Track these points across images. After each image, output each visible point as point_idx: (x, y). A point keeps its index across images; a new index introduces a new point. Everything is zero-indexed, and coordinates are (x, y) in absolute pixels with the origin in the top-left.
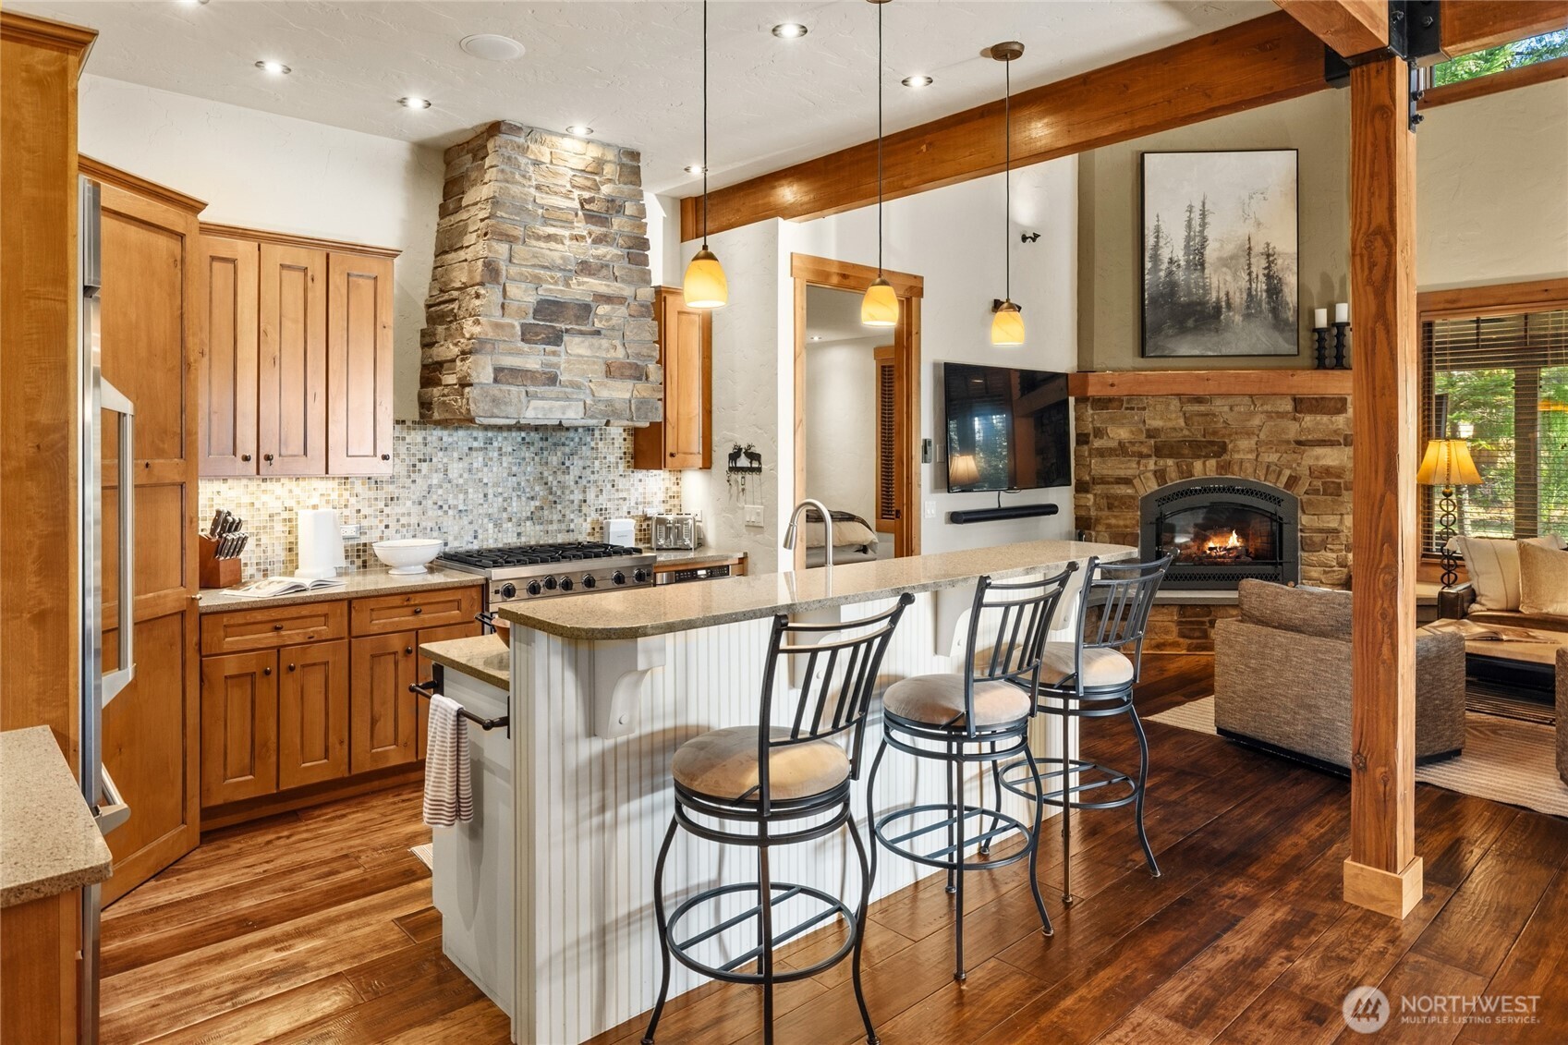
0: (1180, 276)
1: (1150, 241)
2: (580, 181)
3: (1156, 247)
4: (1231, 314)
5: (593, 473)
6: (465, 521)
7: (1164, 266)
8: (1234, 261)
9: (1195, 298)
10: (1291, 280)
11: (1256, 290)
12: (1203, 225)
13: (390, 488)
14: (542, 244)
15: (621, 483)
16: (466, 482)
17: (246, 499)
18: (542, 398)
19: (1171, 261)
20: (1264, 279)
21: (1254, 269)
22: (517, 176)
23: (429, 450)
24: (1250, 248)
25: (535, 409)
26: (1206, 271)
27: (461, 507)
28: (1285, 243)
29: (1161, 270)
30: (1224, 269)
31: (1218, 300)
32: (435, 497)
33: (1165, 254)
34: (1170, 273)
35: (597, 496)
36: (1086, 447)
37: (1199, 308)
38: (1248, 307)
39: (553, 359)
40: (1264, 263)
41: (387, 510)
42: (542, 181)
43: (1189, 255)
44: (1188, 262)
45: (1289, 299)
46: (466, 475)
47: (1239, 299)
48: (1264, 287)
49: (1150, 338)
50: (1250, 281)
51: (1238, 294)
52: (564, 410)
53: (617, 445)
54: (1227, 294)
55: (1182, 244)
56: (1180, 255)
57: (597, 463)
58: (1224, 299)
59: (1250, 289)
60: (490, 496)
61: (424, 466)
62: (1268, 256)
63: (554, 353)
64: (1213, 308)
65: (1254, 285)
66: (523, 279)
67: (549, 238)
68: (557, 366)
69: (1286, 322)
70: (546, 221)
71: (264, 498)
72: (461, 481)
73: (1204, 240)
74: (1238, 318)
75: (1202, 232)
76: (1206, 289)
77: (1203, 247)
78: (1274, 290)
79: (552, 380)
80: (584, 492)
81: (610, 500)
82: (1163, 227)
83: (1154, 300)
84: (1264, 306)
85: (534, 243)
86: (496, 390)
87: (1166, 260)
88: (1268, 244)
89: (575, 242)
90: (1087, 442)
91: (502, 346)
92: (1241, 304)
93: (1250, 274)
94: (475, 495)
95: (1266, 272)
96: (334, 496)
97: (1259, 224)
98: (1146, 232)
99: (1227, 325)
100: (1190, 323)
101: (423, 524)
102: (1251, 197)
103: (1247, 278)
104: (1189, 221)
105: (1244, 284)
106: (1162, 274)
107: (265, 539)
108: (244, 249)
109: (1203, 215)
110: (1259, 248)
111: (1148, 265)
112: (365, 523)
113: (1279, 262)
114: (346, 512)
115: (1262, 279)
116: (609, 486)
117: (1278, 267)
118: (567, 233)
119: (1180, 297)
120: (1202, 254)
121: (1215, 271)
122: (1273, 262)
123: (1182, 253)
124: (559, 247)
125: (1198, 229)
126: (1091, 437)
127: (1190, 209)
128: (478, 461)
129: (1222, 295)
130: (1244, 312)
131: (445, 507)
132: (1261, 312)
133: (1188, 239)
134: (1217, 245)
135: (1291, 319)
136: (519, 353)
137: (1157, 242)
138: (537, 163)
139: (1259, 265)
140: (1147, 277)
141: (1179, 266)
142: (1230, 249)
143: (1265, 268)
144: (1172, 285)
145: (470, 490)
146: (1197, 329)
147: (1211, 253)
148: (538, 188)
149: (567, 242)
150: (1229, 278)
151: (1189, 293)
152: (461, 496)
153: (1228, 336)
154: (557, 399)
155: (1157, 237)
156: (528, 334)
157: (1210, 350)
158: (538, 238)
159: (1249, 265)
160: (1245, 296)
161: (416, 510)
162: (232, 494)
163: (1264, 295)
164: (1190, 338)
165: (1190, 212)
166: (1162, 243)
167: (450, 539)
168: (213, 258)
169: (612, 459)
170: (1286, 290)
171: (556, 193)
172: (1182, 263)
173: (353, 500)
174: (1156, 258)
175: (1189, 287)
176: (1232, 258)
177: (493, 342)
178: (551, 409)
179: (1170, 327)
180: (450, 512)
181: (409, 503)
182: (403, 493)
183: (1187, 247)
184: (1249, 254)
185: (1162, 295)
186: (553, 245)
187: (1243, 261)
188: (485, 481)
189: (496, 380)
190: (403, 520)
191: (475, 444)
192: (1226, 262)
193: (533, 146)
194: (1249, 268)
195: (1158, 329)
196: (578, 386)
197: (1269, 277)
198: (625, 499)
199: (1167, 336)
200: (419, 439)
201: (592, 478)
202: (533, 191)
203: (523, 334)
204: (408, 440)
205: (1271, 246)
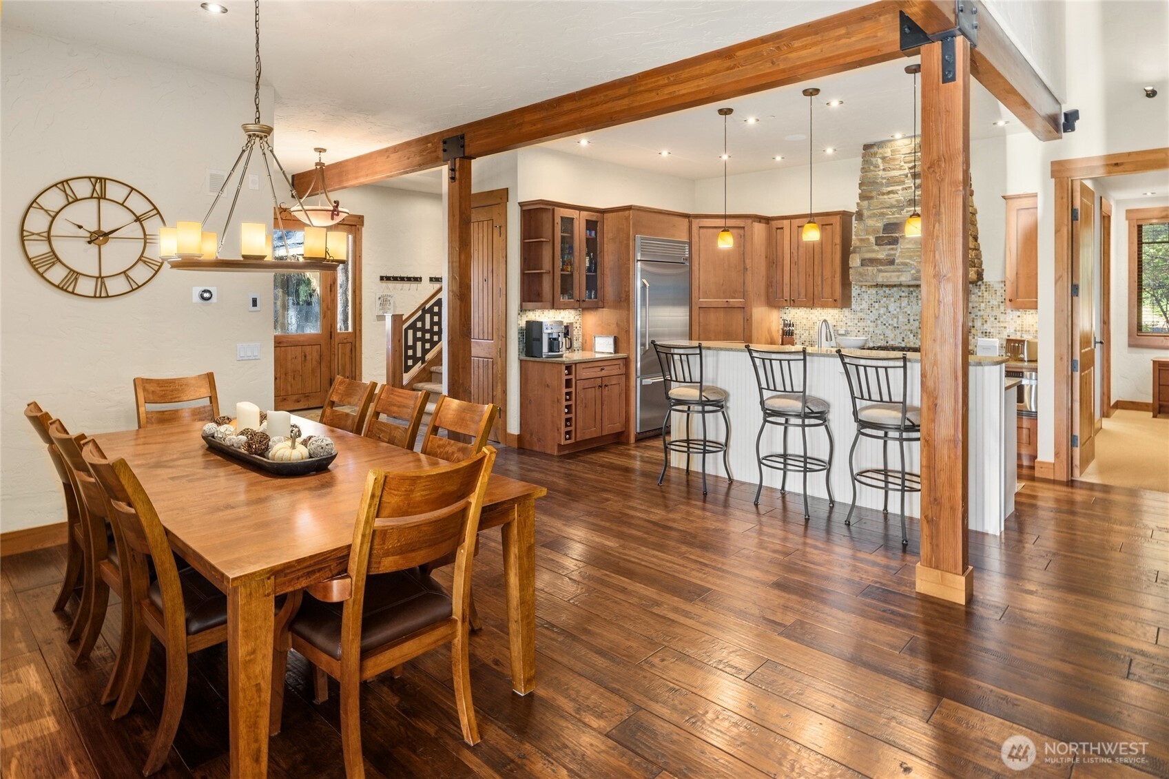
2: (908, 159)
5: (980, 310)
6: (898, 331)
13: (861, 314)
14: (886, 197)
15: (1002, 318)
16: (898, 313)
17: (805, 316)
18: (886, 272)
22: (872, 168)
23: (879, 297)
25: (882, 277)
27: (896, 325)
32: (882, 319)
35: (983, 324)
39: (892, 252)
41: (859, 324)
42: (887, 165)
46: (898, 310)
52: (898, 277)
53: (998, 294)
57: (983, 305)
60: (911, 321)
61: (876, 305)
63: (892, 249)
66: (874, 215)
67: (889, 193)
68: (895, 255)
70: (888, 185)
71: (811, 316)
72: (895, 312)
79: (892, 262)
80: (973, 321)
81: (992, 327)
85: (881, 197)
86: (861, 270)
89: (905, 191)
91: (864, 249)
94: (902, 319)
96: (837, 316)
101: (876, 332)
107: (811, 332)
108: (786, 223)
112: (849, 329)
114: (842, 323)
116: (993, 319)
118: (900, 188)
124: (896, 195)
128: (905, 302)
131: (887, 325)
136: (874, 251)
138: (883, 158)
145: (900, 317)
148: (884, 170)
149: (900, 192)
152: (895, 320)
154: (894, 272)
156: (879, 241)
158: (883, 194)
161: (872, 324)
162: (801, 314)
167: (889, 340)
168: (777, 229)
169: (995, 303)
171: (894, 169)
173: (844, 319)
177: (859, 247)
178: (891, 277)
180: (890, 327)
181: (869, 322)
182: (867, 317)
186: (892, 195)
188: (909, 312)
189: (862, 265)
190: (866, 329)
191: (903, 294)
193: (880, 151)
196: (906, 264)
198: (1005, 327)
200: (874, 292)
201: (979, 313)
202: (881, 173)
203: (876, 241)
204: (869, 292)
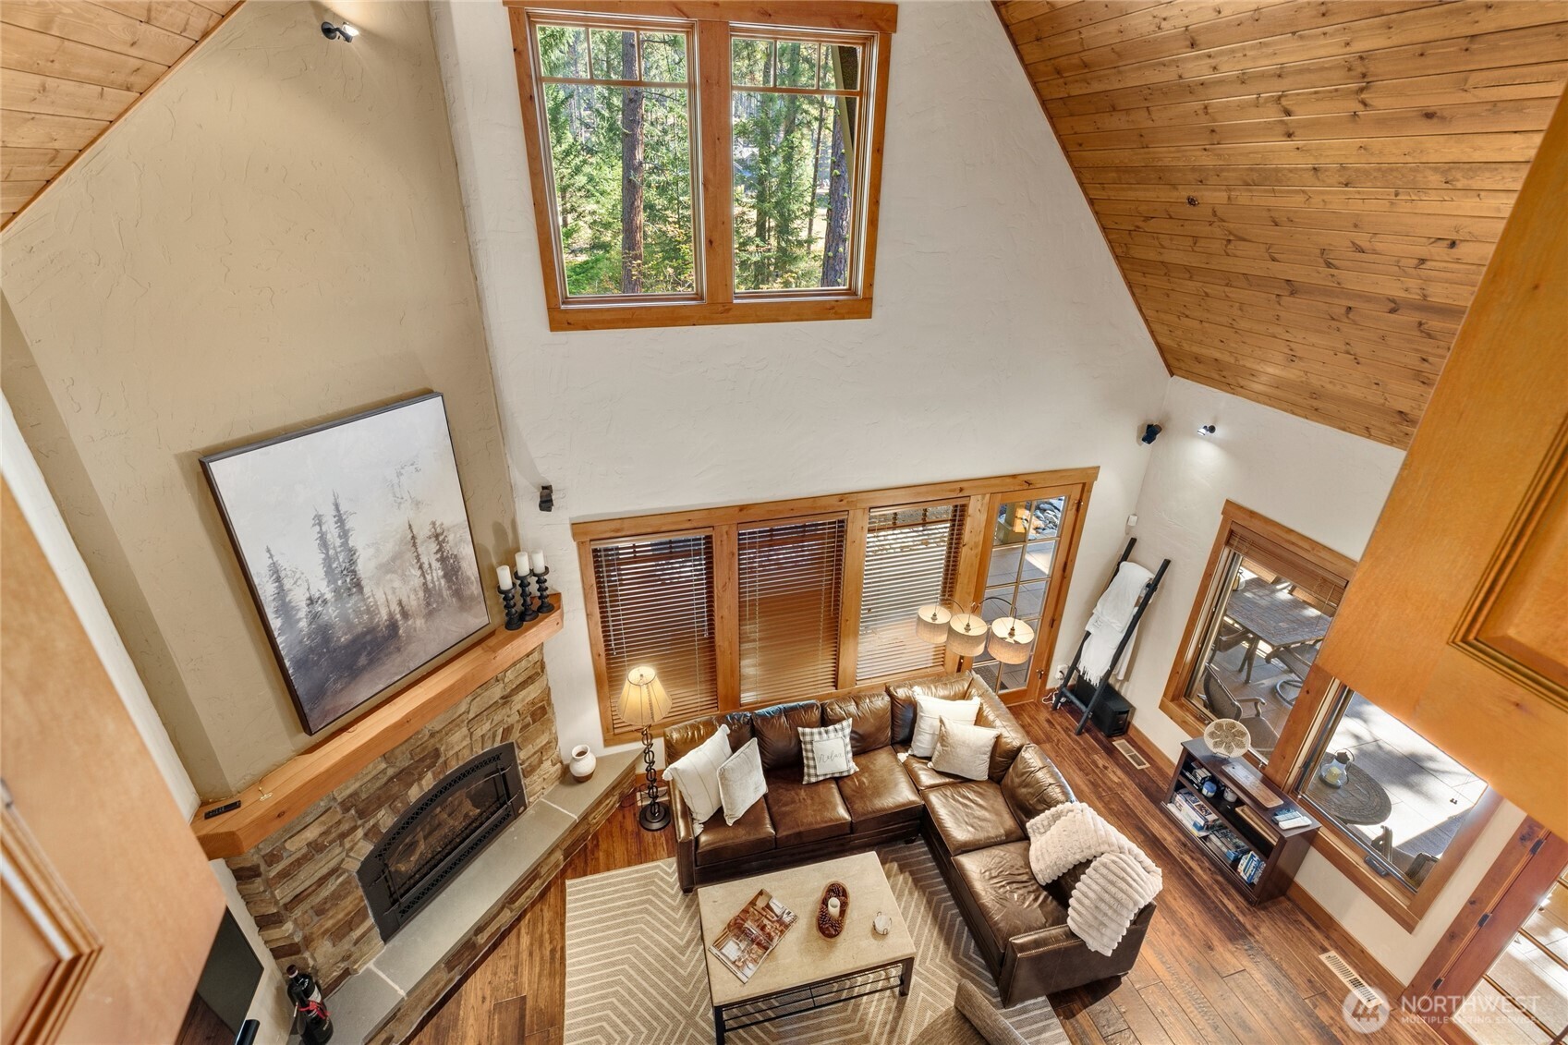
0: (331, 613)
1: (266, 590)
3: (281, 592)
4: (410, 622)
7: (303, 611)
8: (398, 562)
9: (359, 629)
10: (467, 551)
11: (433, 582)
12: (344, 534)
19: (311, 601)
20: (438, 565)
21: (424, 559)
24: (413, 538)
26: (367, 590)
28: (451, 513)
29: (300, 619)
30: (389, 577)
31: (391, 615)
33: (298, 597)
34: (315, 617)
36: (259, 880)
37: (368, 638)
38: (428, 604)
40: (434, 547)
43: (335, 582)
44: (336, 591)
45: (469, 573)
47: (414, 601)
48: (441, 573)
49: (311, 710)
50: (423, 575)
51: (412, 597)
54: (400, 603)
55: (321, 572)
56: (322, 587)
58: (398, 609)
59: (425, 584)
62: (437, 536)
64: (387, 627)
65: (429, 577)
69: (472, 598)
73: (351, 553)
74: (419, 622)
75: (345, 544)
76: (371, 611)
77: (352, 562)
78: (451, 570)
82: (283, 563)
83: (301, 664)
84: (446, 593)
87: (303, 604)
88: (434, 524)
90: (259, 875)
92: (419, 605)
93: (421, 567)
95: (439, 556)
97: (417, 504)
98: (256, 580)
99: (409, 637)
100: (363, 660)
102: (399, 474)
103: (419, 573)
104: (323, 540)
105: (417, 582)
106: (303, 624)
109: (340, 521)
110: (423, 532)
111: (275, 623)
113: (451, 537)
115: (436, 565)
117: (451, 543)
119: (339, 638)
120: (354, 572)
121: (378, 584)
122: (444, 541)
123: (325, 583)
125: (338, 542)
126: (263, 868)
127: (319, 521)
129: (395, 608)
130: (424, 612)
132: (444, 601)
133: (328, 561)
134: (371, 551)
135: (476, 592)
137: (281, 589)
139: (429, 553)
140: (279, 640)
141: (325, 602)
142: (389, 548)
143: (436, 553)
144: (323, 633)
146: (372, 662)
147: (365, 567)
150: (397, 584)
151: (350, 626)
153: (413, 648)
155: (278, 579)
157: (396, 674)
159: (418, 557)
160: (421, 594)
163: (443, 582)
164: (366, 677)
165: (320, 525)
166: (288, 584)
170: (464, 565)
172: (329, 596)
174: (285, 609)
175: (348, 621)
176: (394, 559)
179: (335, 682)
183: (329, 572)
184: (414, 545)
185: (311, 650)
187: (410, 556)
192: (388, 567)
194: (419, 560)
195: (320, 692)
197: (443, 560)
199: (336, 693)
205: (438, 524)
